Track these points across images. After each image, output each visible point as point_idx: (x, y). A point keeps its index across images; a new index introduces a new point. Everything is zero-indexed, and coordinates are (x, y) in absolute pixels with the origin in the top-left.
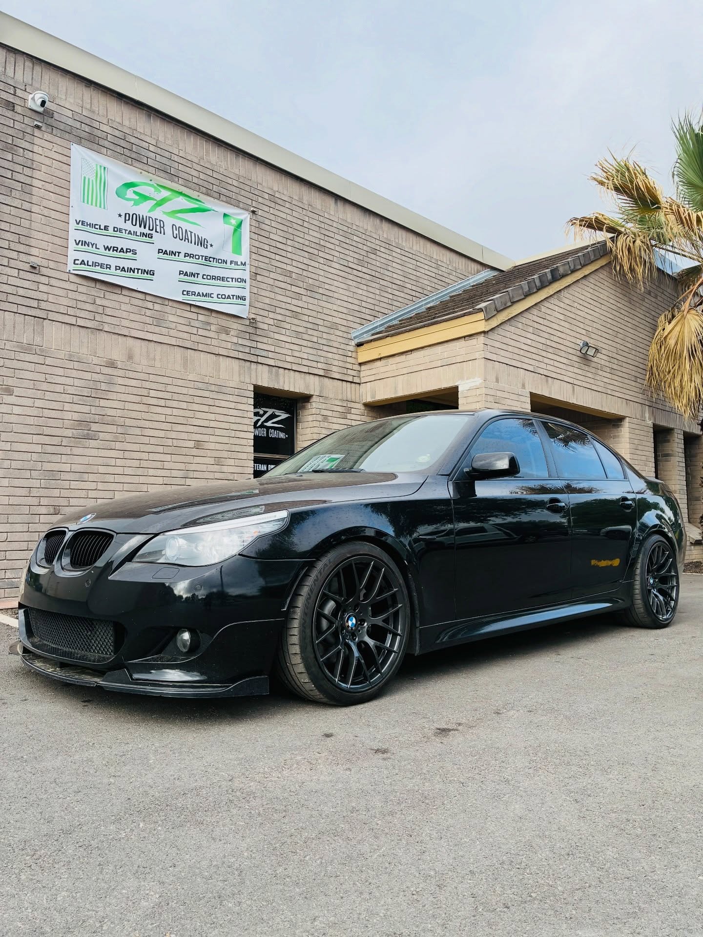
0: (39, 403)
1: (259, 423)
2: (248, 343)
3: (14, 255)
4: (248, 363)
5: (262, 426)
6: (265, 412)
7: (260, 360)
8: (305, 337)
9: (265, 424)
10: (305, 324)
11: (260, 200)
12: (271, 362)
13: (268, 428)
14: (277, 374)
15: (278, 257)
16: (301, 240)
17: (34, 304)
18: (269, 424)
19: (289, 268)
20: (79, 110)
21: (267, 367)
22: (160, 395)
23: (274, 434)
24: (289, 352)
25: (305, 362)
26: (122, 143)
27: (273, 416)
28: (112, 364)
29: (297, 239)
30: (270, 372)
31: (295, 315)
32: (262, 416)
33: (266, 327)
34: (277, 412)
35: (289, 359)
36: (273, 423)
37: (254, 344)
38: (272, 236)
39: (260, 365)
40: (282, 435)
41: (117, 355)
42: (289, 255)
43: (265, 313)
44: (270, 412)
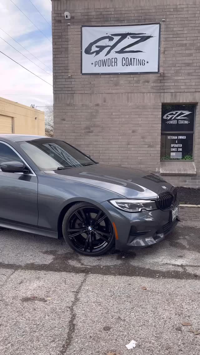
0: (73, 123)
1: (173, 118)
2: (159, 85)
3: (63, 74)
4: (160, 94)
5: (175, 119)
6: (176, 113)
7: (165, 91)
8: (194, 74)
9: (176, 118)
10: (193, 68)
11: (168, 13)
12: (173, 91)
13: (178, 120)
14: (176, 96)
15: (178, 39)
16: (193, 25)
17: (70, 89)
18: (179, 118)
19: (185, 42)
20: (83, 11)
21: (170, 93)
22: (117, 113)
23: (181, 122)
24: (184, 84)
25: (192, 87)
26: (100, 16)
27: (181, 114)
28: (97, 105)
29: (190, 25)
30: (172, 95)
31: (188, 65)
32: (175, 115)
33: (170, 75)
34: (184, 112)
35: (182, 87)
36: (181, 117)
37: (162, 84)
38: (175, 29)
39: (166, 93)
40: (186, 122)
41: (100, 102)
42: (185, 35)
43: (170, 68)
44: (179, 112)
